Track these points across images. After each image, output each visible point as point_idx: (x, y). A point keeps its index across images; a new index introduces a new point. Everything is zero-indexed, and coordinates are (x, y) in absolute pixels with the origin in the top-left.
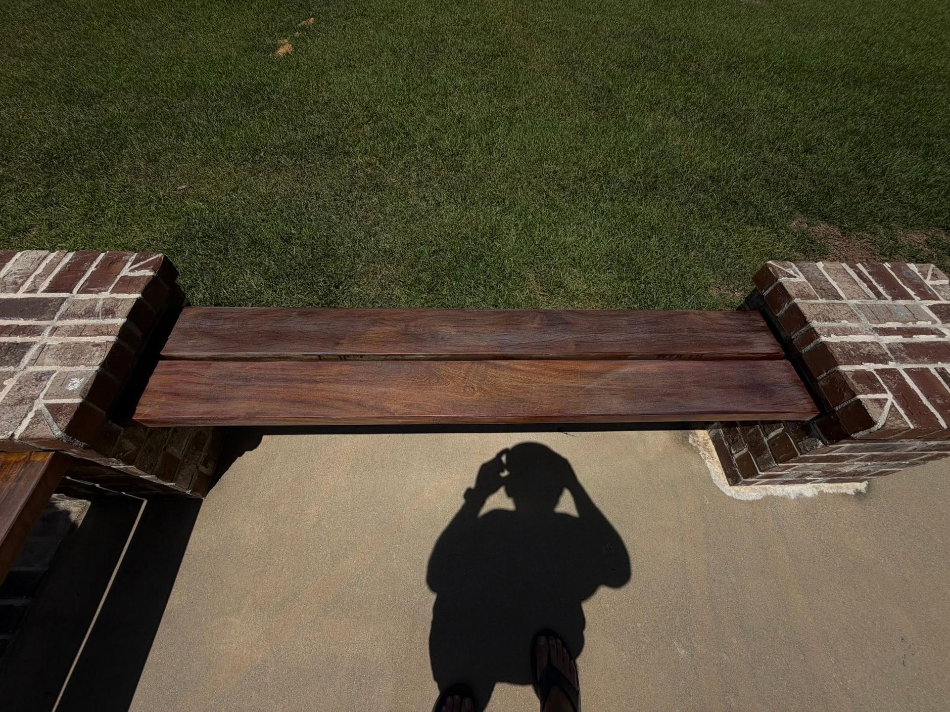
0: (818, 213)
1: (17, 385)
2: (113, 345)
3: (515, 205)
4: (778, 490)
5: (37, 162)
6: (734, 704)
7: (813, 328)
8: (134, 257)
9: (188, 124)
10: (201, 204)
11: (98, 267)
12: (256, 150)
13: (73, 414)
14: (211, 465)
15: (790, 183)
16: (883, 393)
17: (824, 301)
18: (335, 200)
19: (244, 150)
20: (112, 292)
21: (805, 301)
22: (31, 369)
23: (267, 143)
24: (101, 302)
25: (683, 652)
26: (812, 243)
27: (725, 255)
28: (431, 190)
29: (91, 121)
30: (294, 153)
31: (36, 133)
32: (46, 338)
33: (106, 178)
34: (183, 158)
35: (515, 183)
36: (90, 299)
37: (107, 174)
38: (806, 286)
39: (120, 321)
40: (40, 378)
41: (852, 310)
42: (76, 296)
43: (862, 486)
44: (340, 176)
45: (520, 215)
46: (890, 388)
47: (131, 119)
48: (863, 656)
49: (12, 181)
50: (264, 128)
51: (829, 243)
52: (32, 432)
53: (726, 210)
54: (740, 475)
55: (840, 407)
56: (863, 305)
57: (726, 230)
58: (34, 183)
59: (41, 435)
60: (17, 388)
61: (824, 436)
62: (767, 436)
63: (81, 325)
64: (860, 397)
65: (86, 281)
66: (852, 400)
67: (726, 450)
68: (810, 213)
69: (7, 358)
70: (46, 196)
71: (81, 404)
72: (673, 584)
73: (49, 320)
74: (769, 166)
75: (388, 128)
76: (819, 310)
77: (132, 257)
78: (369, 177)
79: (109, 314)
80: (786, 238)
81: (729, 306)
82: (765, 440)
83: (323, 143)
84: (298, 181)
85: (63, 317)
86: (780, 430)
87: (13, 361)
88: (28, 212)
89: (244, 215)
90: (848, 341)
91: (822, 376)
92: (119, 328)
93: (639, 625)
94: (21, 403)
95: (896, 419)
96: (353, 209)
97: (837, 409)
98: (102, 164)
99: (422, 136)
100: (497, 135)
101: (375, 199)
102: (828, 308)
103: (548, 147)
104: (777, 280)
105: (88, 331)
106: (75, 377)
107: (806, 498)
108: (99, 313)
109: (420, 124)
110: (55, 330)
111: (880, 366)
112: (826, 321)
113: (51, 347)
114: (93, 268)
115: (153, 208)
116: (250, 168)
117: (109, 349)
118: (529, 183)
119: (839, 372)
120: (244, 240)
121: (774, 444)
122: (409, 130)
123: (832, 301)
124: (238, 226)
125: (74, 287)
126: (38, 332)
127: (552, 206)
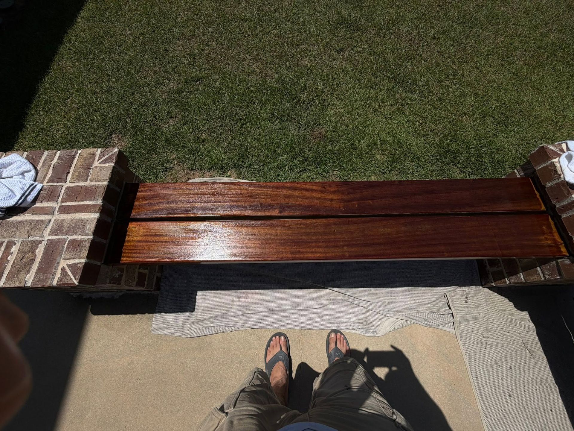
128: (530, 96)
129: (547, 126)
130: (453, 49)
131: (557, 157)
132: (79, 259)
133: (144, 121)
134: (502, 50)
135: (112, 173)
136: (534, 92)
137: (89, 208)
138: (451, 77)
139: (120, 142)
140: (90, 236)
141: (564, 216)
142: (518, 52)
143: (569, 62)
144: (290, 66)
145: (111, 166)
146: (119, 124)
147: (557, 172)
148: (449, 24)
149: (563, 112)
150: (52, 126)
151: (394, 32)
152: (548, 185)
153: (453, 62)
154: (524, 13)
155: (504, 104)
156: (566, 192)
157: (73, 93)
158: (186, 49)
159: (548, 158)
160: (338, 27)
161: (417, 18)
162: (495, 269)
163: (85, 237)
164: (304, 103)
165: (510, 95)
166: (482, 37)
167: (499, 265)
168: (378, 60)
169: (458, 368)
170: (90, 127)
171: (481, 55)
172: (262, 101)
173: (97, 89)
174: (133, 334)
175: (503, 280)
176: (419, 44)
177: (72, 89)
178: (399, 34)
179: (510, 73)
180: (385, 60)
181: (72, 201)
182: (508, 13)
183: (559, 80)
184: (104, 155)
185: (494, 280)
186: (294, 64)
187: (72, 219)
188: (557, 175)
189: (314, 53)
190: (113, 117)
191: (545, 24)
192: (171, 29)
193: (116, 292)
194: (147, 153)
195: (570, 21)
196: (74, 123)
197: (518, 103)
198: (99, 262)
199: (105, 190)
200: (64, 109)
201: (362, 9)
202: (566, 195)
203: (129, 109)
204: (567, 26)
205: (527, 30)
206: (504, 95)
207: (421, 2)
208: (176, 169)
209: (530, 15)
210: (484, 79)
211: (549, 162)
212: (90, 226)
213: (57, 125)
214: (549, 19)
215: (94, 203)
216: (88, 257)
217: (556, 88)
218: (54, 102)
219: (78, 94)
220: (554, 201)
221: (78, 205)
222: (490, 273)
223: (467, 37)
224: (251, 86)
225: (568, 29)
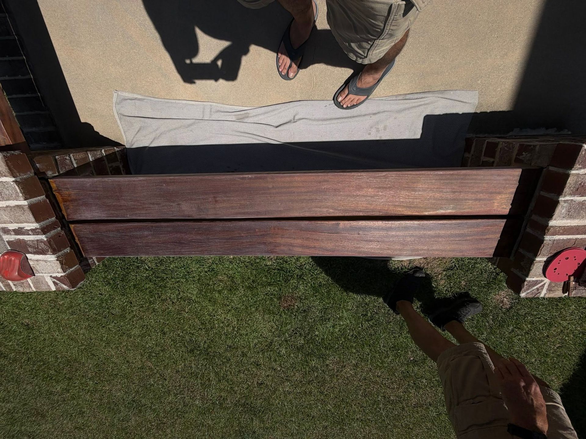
128: (79, 333)
129: (63, 304)
130: (151, 381)
131: (60, 277)
132: (579, 174)
133: (473, 320)
134: (105, 378)
135: (529, 270)
136: (75, 337)
137: (561, 231)
138: (154, 354)
139: (501, 299)
140: (563, 200)
141: (54, 219)
142: (90, 375)
143: (44, 364)
144: (314, 372)
145: (531, 277)
146: (501, 318)
147: (60, 263)
148: (154, 405)
149: (49, 317)
150: (579, 319)
151: (207, 400)
152: (68, 250)
153: (151, 369)
154: (84, 412)
155: (104, 327)
156: (52, 243)
157: (553, 353)
158: (423, 394)
159: (68, 276)
160: (264, 408)
161: (185, 413)
162: (114, 165)
163: (569, 199)
164: (300, 334)
165: (97, 335)
166: (123, 391)
167: (111, 169)
168: (224, 374)
169: (151, 62)
170: (535, 315)
171: (125, 374)
172: (344, 338)
173: (525, 356)
174: (499, 89)
175: (108, 153)
176: (183, 388)
177: (553, 357)
178: (202, 398)
179: (97, 356)
180: (217, 374)
181: (581, 239)
182: (99, 413)
183: (52, 347)
184: (538, 289)
185: (116, 154)
186: (309, 374)
187: (582, 219)
188: (60, 260)
189: (288, 383)
190: (508, 326)
191: (64, 400)
192: (438, 415)
193: (518, 136)
194: (472, 286)
195: (43, 402)
196: (554, 321)
197: (90, 327)
198: (551, 169)
199: (540, 251)
200: (564, 336)
201: (239, 424)
202: (52, 240)
203: (489, 334)
204: (45, 398)
205: (81, 395)
206: (104, 335)
207: (181, 428)
208: (440, 270)
209: (79, 410)
210: (122, 351)
211: (67, 272)
212: (561, 211)
213: (573, 320)
214: (61, 405)
215: (554, 237)
216: (568, 176)
217: (55, 340)
218: (575, 345)
219: (546, 351)
220: (62, 233)
221: (574, 235)
222: (119, 160)
223: (137, 392)
224: (355, 353)
225: (43, 395)
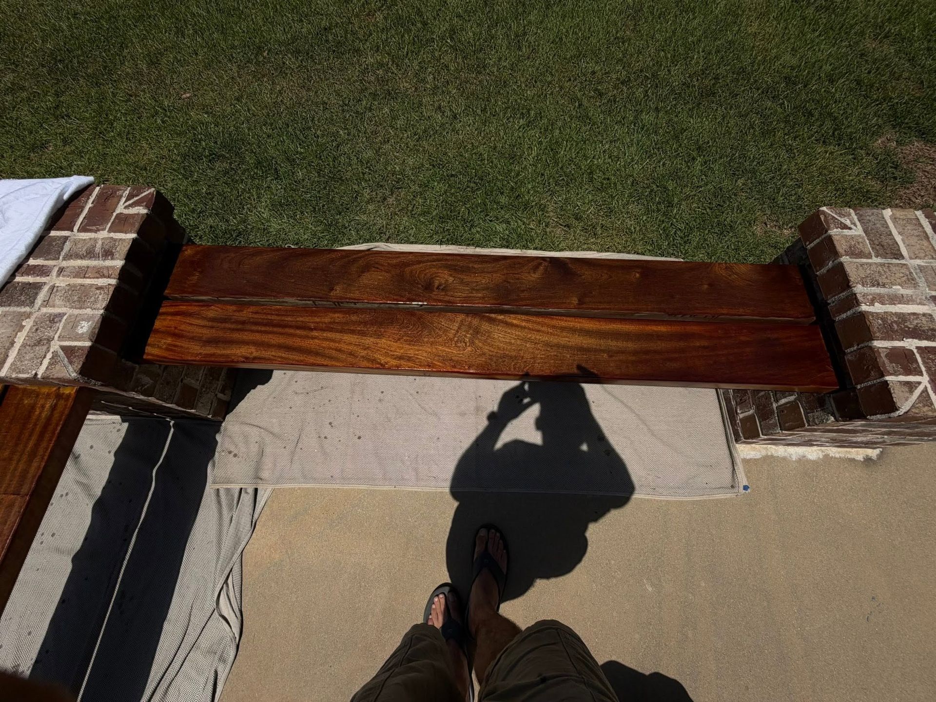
0: (916, 128)
1: (34, 326)
2: (115, 289)
3: (541, 118)
4: (780, 451)
5: (43, 66)
6: (690, 635)
7: (855, 294)
8: (127, 192)
9: (187, 16)
10: (206, 116)
11: (95, 203)
12: (259, 48)
13: (84, 357)
14: (229, 392)
15: (889, 86)
16: (918, 375)
17: (879, 260)
18: (343, 111)
19: (247, 48)
20: (110, 231)
21: (855, 260)
22: (44, 310)
23: (271, 39)
24: (100, 242)
25: (650, 589)
26: (896, 168)
27: (782, 183)
28: (448, 97)
29: (89, 14)
30: (299, 52)
31: (37, 30)
32: (53, 279)
33: (110, 86)
34: (184, 60)
35: (544, 88)
36: (90, 239)
37: (111, 80)
38: (860, 240)
39: (119, 263)
40: (53, 319)
41: (911, 273)
42: (77, 236)
43: (873, 453)
44: (349, 80)
45: (546, 130)
46: (929, 370)
47: (129, 10)
48: (827, 608)
49: (23, 88)
50: (267, 19)
51: (919, 168)
52: (52, 372)
53: (795, 123)
54: (741, 435)
55: (863, 385)
56: (927, 267)
57: (790, 150)
58: (43, 91)
59: (60, 375)
60: (34, 328)
61: (838, 411)
62: (777, 401)
63: (84, 267)
64: (888, 378)
65: (84, 218)
66: (878, 381)
67: (732, 408)
68: (904, 128)
69: (23, 298)
70: (57, 107)
71: (91, 347)
72: (652, 530)
73: (54, 260)
74: (867, 61)
75: (403, 16)
76: (868, 272)
77: (126, 192)
78: (380, 82)
79: (109, 255)
80: (864, 160)
81: (772, 246)
82: (774, 405)
83: (330, 38)
84: (304, 87)
85: (68, 257)
86: (792, 398)
87: (28, 301)
88: (42, 125)
89: (249, 129)
90: (894, 312)
91: (852, 349)
92: (118, 271)
93: (613, 562)
94: (39, 344)
95: (924, 406)
96: (362, 123)
97: (859, 387)
98: (105, 68)
99: (441, 26)
100: (530, 22)
101: (386, 110)
102: (881, 270)
103: (589, 38)
104: (826, 231)
105: (91, 273)
106: (83, 320)
107: (809, 461)
108: (99, 254)
109: (440, 10)
110: (61, 270)
111: (925, 343)
112: (873, 286)
113: (59, 288)
114: (89, 205)
115: (159, 121)
116: (254, 71)
117: (111, 293)
118: (561, 88)
119: (871, 348)
120: (250, 160)
121: (783, 411)
122: (428, 18)
123: (890, 261)
124: (243, 143)
125: (74, 225)
126: (47, 272)
127: (585, 118)
